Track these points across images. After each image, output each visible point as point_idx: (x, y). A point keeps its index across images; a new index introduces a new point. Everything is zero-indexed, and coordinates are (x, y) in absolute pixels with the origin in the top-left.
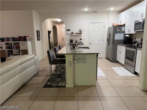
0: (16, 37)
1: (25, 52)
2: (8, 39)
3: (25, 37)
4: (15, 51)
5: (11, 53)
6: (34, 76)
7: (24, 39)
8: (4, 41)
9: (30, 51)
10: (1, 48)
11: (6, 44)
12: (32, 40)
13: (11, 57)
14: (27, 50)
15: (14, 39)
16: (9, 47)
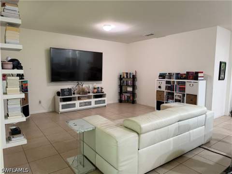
0: (181, 73)
1: (193, 100)
2: (170, 76)
3: (197, 73)
4: (177, 94)
5: (170, 96)
6: (200, 147)
7: (194, 76)
8: (164, 78)
9: (201, 99)
10: (160, 87)
11: (168, 82)
13: (172, 104)
14: (196, 96)
15: (179, 76)
16: (170, 87)
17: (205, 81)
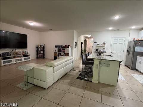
0: (63, 45)
1: (67, 55)
2: (59, 46)
3: (68, 46)
4: (62, 53)
5: (60, 54)
6: (71, 70)
7: (67, 47)
8: (57, 47)
9: (70, 54)
10: (55, 51)
11: (58, 49)
12: (72, 47)
13: (60, 57)
14: (68, 54)
15: (62, 47)
16: (59, 51)
17: (71, 49)
